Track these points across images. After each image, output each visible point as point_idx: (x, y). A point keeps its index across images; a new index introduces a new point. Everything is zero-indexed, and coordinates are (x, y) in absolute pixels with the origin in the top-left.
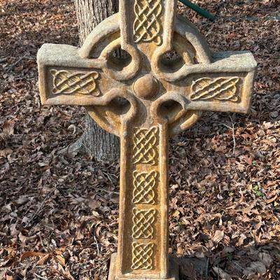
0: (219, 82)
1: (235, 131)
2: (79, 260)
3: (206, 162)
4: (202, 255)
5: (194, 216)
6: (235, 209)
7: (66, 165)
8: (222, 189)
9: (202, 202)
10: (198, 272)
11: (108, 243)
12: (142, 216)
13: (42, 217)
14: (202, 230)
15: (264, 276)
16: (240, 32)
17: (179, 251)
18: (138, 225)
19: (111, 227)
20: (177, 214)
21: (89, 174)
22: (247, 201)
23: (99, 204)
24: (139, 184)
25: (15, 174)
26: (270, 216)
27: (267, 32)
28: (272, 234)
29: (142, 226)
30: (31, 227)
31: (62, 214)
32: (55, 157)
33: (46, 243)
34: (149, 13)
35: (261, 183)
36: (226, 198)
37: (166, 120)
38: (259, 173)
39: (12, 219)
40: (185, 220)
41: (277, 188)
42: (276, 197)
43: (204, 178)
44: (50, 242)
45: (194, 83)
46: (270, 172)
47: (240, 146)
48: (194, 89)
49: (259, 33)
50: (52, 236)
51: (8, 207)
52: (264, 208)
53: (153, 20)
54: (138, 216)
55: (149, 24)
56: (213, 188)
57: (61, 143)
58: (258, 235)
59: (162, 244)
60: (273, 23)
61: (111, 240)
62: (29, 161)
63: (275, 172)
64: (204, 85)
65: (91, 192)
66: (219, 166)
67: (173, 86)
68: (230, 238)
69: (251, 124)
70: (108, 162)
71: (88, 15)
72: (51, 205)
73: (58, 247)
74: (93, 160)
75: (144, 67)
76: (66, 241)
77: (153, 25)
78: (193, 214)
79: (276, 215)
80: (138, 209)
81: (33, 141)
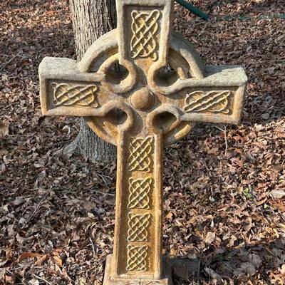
0: (211, 95)
1: (227, 133)
2: (75, 261)
3: (199, 164)
4: (194, 256)
5: (187, 217)
6: (227, 211)
7: (61, 167)
8: (214, 191)
9: (194, 204)
10: (190, 273)
11: (103, 244)
12: (137, 221)
13: (39, 218)
14: (195, 232)
15: (254, 276)
16: (233, 31)
17: (172, 252)
18: (134, 229)
19: (107, 229)
20: (170, 216)
21: (84, 175)
22: (238, 203)
23: (94, 205)
24: (134, 190)
25: (11, 175)
26: (259, 218)
27: (259, 32)
28: (261, 235)
29: (137, 229)
30: (28, 228)
31: (58, 215)
32: (50, 158)
33: (43, 244)
34: (146, 31)
35: (252, 185)
36: (218, 200)
37: (161, 131)
38: (249, 175)
39: (9, 220)
40: (177, 222)
41: (267, 190)
42: (266, 199)
43: (197, 181)
44: (47, 243)
45: (188, 96)
46: (261, 174)
47: (232, 148)
48: (188, 101)
49: (251, 33)
50: (49, 237)
51: (5, 208)
52: (254, 210)
53: (149, 38)
54: (133, 220)
55: (146, 41)
56: (205, 190)
57: (55, 144)
58: (248, 236)
59: (156, 247)
60: (266, 23)
61: (107, 241)
62: (25, 162)
63: (265, 174)
64: (198, 98)
65: (86, 194)
66: (211, 168)
67: (168, 99)
68: (222, 239)
69: (242, 126)
70: (102, 164)
71: (84, 21)
72: (47, 206)
73: (55, 248)
74: (88, 161)
75: (140, 81)
76: (63, 242)
77: (150, 42)
78: (185, 215)
79: (266, 217)
80: (133, 213)
81: (28, 141)
